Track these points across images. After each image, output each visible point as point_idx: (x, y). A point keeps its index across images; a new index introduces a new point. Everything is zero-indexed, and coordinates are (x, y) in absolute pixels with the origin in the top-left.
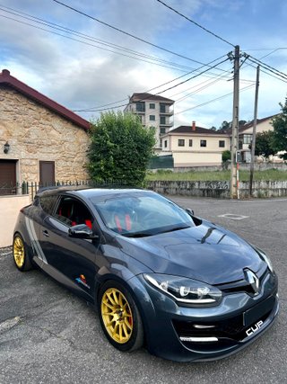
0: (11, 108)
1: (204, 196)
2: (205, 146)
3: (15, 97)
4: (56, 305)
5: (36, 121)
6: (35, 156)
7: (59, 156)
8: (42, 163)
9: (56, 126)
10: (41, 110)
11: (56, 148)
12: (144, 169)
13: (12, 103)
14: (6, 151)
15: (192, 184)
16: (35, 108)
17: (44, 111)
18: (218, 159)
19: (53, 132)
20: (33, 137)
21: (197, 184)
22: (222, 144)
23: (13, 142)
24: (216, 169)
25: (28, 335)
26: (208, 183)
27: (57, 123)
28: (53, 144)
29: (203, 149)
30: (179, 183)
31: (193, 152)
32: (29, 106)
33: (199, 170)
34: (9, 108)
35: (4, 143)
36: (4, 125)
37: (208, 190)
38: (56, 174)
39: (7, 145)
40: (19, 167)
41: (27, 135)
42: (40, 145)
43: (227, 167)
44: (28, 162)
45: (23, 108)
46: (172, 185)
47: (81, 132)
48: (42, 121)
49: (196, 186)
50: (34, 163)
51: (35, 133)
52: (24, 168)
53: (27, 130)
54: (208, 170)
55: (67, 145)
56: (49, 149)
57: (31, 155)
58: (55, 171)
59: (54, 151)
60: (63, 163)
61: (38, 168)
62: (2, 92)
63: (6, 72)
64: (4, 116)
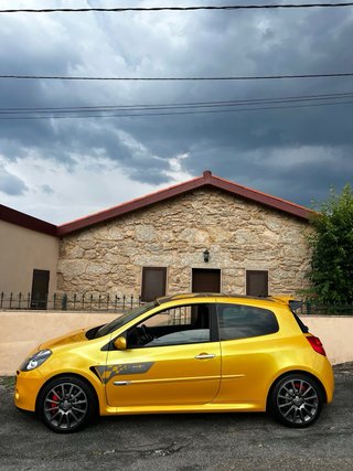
0: (215, 211)
3: (219, 198)
5: (244, 222)
6: (241, 264)
7: (276, 263)
8: (249, 273)
9: (271, 225)
10: (251, 208)
11: (272, 254)
13: (217, 205)
14: (206, 260)
16: (243, 207)
19: (267, 233)
20: (240, 241)
23: (216, 248)
27: (273, 222)
28: (268, 248)
32: (235, 205)
34: (212, 211)
35: (204, 250)
36: (207, 231)
38: (270, 288)
39: (207, 253)
40: (221, 278)
41: (233, 240)
42: (248, 251)
44: (232, 271)
45: (228, 209)
48: (251, 221)
50: (240, 272)
51: (243, 236)
52: (227, 279)
53: (233, 233)
55: (288, 248)
56: (261, 256)
57: (237, 264)
58: (270, 284)
59: (267, 257)
60: (281, 273)
61: (244, 280)
62: (207, 195)
63: (207, 174)
64: (207, 221)
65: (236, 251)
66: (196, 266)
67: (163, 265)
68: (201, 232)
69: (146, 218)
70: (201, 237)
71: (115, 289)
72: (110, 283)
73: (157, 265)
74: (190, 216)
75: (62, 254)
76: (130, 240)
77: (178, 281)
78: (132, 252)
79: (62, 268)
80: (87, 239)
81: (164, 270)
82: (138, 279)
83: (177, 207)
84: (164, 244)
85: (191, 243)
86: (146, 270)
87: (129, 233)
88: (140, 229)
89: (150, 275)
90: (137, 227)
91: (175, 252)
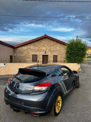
0: (47, 43)
3: (48, 40)
7: (59, 54)
8: (54, 56)
14: (45, 53)
16: (53, 42)
17: (55, 42)
19: (57, 47)
20: (52, 49)
23: (47, 51)
27: (59, 45)
28: (58, 50)
32: (51, 42)
39: (45, 52)
40: (49, 57)
42: (54, 51)
50: (52, 56)
51: (52, 48)
55: (61, 50)
57: (51, 54)
58: (58, 58)
59: (57, 52)
60: (60, 56)
61: (53, 57)
62: (45, 40)
63: (45, 35)
64: (45, 45)
65: (51, 51)
66: (43, 54)
67: (37, 54)
69: (32, 44)
70: (44, 48)
71: (27, 59)
72: (25, 58)
73: (35, 54)
74: (42, 44)
75: (14, 52)
76: (29, 49)
77: (40, 57)
78: (30, 52)
79: (15, 55)
80: (20, 49)
81: (37, 55)
82: (31, 57)
83: (39, 42)
84: (37, 50)
85: (42, 50)
86: (33, 55)
87: (29, 48)
88: (31, 47)
89: (34, 56)
90: (31, 46)
91: (39, 52)
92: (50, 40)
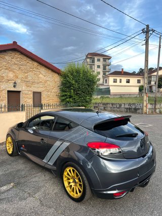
0: (18, 63)
1: (127, 112)
2: (129, 82)
3: (20, 56)
4: (35, 177)
5: (31, 69)
6: (31, 89)
7: (44, 89)
8: (34, 93)
9: (43, 72)
12: (91, 96)
13: (18, 59)
14: (14, 86)
15: (120, 105)
16: (31, 62)
17: (36, 64)
18: (136, 90)
19: (41, 76)
20: (30, 78)
21: (123, 105)
22: (139, 81)
23: (18, 81)
24: (135, 96)
25: (17, 195)
26: (130, 104)
27: (43, 70)
28: (41, 82)
29: (128, 84)
30: (113, 104)
31: (122, 86)
32: (27, 61)
33: (125, 96)
34: (16, 62)
35: (14, 82)
36: (14, 72)
37: (129, 109)
38: (42, 99)
39: (15, 83)
40: (21, 95)
41: (26, 77)
42: (33, 83)
43: (141, 95)
44: (26, 92)
45: (24, 62)
46: (108, 106)
47: (56, 75)
48: (34, 69)
49: (123, 106)
50: (30, 93)
51: (31, 76)
52: (24, 95)
53: (26, 74)
54: (131, 96)
55: (48, 82)
56: (38, 85)
57: (28, 89)
58: (42, 97)
59: (41, 86)
60: (46, 93)
61: (32, 96)
62: (13, 54)
63: (15, 43)
64: (14, 67)
65: (28, 83)
66: (10, 89)
68: (11, 73)
70: (11, 75)
74: (5, 63)
85: (5, 78)
92: (25, 58)
